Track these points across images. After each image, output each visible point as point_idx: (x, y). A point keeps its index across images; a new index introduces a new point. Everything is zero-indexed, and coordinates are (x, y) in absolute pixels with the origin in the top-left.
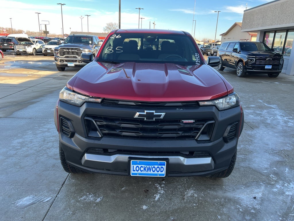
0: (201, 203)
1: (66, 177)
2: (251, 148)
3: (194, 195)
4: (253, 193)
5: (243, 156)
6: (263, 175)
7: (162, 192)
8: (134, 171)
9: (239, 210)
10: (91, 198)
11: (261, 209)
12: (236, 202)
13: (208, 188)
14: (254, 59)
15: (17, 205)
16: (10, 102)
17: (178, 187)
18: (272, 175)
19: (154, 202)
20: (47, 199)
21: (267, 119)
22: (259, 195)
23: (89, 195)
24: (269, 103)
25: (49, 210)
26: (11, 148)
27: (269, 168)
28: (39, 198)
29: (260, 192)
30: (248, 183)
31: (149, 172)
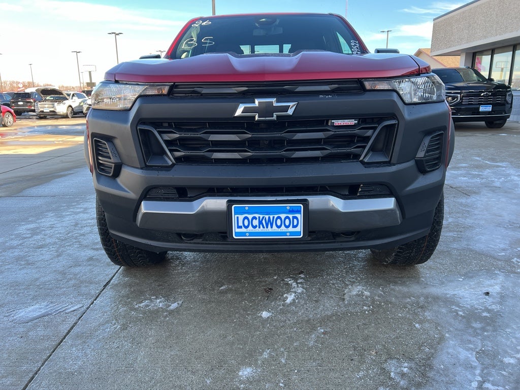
0: (379, 306)
1: (112, 275)
2: (469, 221)
3: (362, 292)
4: (482, 286)
5: (456, 233)
6: (498, 260)
7: (300, 290)
8: (239, 227)
9: (457, 314)
10: (159, 303)
11: (503, 311)
12: (449, 301)
13: (390, 281)
14: (459, 95)
15: (15, 317)
16: (20, 177)
17: (331, 282)
18: (515, 259)
19: (283, 305)
20: (72, 307)
21: (493, 181)
22: (495, 289)
23: (155, 299)
24: (493, 160)
25: (76, 323)
26: (13, 237)
27: (507, 249)
28: (59, 307)
29: (497, 284)
30: (469, 272)
31: (269, 229)
